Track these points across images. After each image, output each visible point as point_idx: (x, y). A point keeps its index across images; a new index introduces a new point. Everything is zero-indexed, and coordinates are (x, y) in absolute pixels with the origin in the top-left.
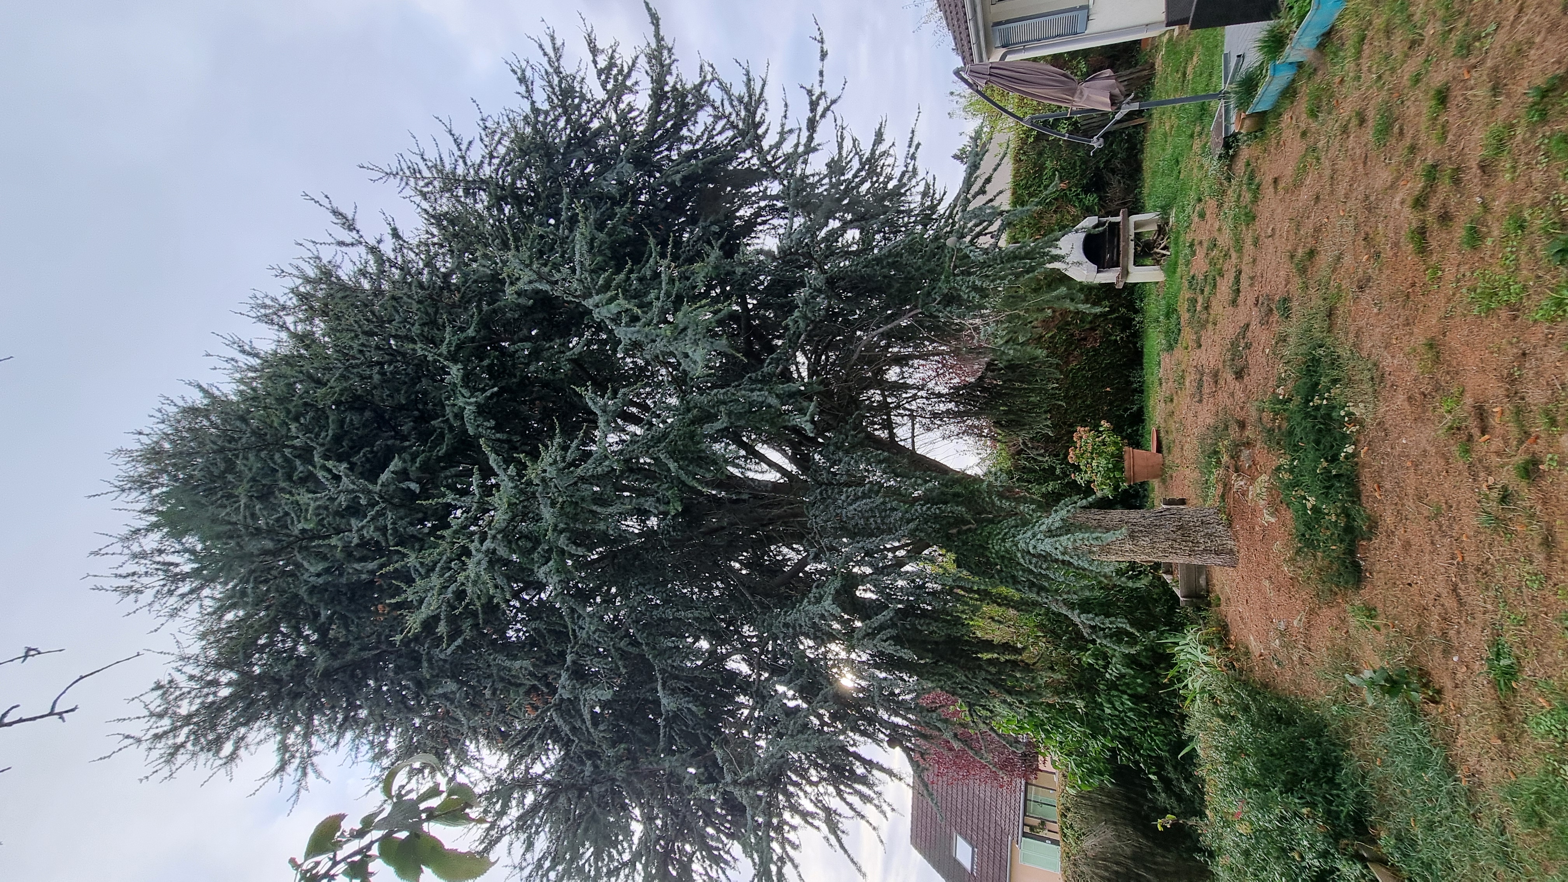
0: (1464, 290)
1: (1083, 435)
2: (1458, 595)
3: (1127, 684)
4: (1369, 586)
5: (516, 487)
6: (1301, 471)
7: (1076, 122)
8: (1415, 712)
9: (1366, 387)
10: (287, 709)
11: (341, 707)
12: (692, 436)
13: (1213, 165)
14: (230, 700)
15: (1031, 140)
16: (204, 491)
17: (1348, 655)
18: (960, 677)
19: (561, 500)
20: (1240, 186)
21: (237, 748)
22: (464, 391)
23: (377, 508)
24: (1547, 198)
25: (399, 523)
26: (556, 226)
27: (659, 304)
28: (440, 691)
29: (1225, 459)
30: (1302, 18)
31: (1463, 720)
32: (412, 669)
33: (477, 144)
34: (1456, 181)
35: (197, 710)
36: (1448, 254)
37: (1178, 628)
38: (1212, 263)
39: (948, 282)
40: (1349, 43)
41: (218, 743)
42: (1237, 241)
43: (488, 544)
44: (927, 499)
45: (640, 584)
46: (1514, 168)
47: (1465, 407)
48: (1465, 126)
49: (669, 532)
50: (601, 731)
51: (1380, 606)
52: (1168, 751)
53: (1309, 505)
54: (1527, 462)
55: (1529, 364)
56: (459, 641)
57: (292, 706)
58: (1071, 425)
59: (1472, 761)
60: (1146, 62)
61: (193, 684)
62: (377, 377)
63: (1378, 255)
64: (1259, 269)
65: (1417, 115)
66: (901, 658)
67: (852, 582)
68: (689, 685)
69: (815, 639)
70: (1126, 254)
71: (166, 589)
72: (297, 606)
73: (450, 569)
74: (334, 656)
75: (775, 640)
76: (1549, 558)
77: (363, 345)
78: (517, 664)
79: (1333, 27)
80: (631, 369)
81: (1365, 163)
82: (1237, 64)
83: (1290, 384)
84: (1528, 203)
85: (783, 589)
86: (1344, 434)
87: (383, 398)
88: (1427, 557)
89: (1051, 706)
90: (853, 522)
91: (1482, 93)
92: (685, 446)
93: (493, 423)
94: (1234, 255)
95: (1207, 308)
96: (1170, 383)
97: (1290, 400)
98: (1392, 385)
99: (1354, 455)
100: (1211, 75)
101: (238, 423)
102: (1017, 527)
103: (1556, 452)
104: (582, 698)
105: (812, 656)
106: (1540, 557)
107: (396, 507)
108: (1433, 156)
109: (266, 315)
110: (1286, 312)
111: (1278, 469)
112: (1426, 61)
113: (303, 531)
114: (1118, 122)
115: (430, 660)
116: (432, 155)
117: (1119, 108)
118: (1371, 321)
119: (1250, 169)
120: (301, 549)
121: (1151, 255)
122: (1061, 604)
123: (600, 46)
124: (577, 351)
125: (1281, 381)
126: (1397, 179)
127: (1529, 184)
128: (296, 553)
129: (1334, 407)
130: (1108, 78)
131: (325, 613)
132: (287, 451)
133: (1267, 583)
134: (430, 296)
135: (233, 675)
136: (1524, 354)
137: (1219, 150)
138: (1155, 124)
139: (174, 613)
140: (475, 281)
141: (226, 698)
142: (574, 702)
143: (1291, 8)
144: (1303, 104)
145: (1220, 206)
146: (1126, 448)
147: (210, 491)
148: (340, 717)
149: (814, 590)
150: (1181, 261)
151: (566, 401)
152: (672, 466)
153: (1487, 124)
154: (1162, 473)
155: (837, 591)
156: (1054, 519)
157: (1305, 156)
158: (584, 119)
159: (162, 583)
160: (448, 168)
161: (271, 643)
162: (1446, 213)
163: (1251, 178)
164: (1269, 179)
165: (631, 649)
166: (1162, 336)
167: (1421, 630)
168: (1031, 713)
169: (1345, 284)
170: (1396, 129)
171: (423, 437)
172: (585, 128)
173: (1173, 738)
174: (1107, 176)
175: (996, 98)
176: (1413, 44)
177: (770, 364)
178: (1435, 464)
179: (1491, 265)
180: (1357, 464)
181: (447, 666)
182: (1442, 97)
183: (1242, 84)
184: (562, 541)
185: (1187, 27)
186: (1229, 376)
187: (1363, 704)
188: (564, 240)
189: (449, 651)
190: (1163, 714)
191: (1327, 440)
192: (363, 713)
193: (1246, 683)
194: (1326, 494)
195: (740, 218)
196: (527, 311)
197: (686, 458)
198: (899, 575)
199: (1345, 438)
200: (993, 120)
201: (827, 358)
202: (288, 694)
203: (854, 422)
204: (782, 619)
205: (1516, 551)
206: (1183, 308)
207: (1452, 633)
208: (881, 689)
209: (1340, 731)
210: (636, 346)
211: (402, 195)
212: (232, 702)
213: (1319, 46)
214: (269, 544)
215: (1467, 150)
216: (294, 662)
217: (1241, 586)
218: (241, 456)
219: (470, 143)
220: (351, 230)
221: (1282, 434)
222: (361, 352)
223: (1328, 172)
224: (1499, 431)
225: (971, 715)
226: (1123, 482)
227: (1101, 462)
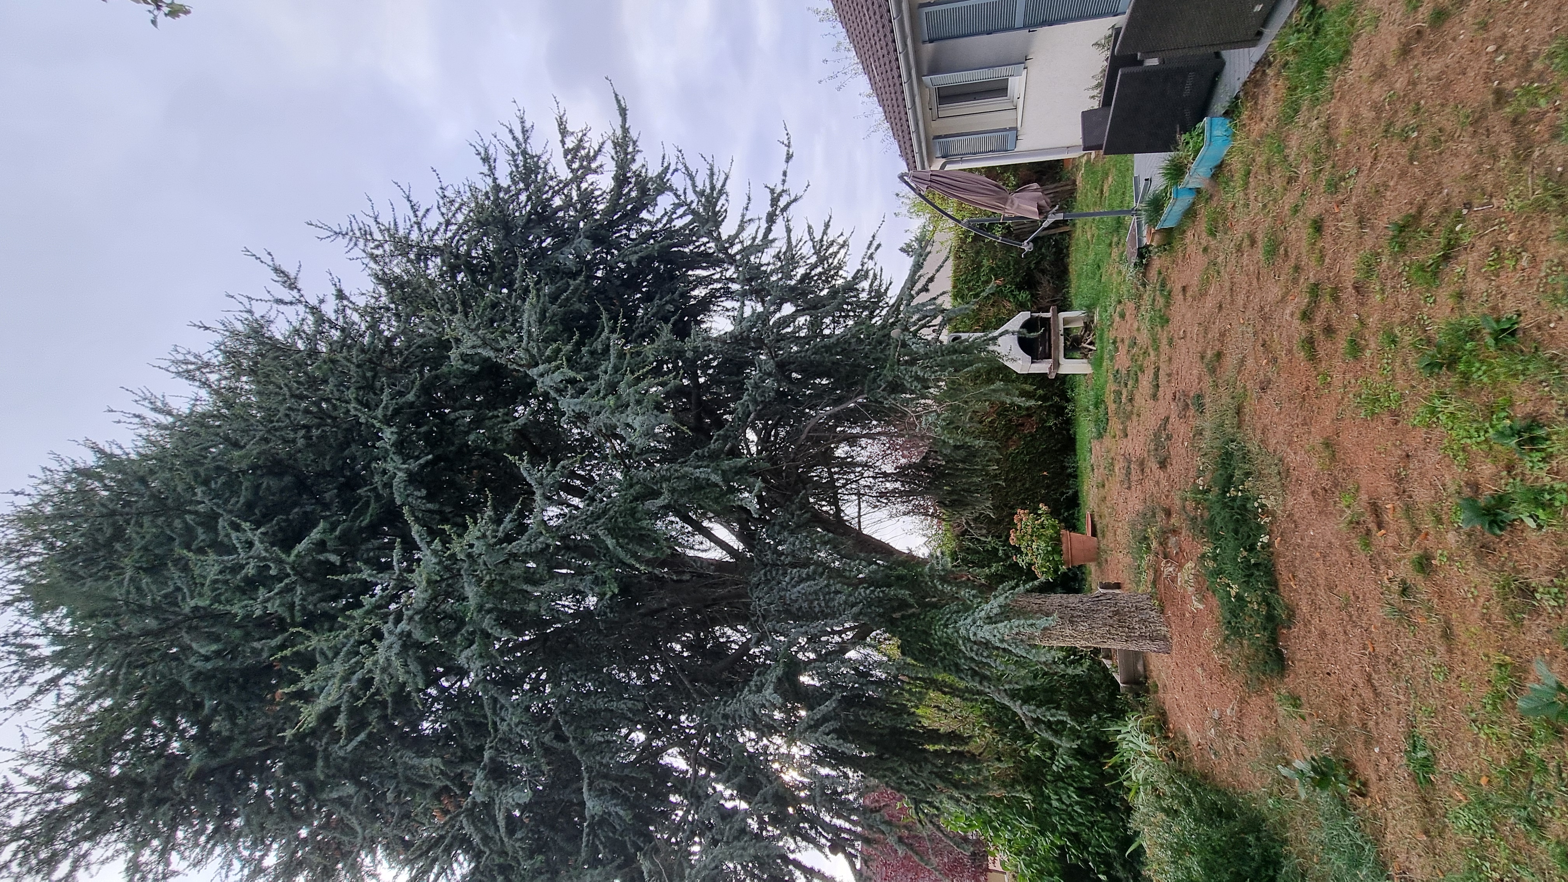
0: (1351, 396)
1: (1023, 518)
2: (1373, 685)
3: (1072, 776)
4: (1292, 675)
5: (439, 563)
6: (1223, 559)
7: (1009, 227)
8: (1345, 806)
9: (1275, 480)
10: (146, 818)
11: (213, 816)
12: (633, 512)
13: (1130, 272)
14: (77, 808)
15: (970, 240)
16: (83, 561)
17: (1278, 745)
18: (905, 771)
19: (488, 578)
20: (1154, 291)
21: (74, 867)
22: (395, 458)
23: (287, 581)
24: (1413, 318)
25: (310, 599)
26: (509, 296)
27: (607, 377)
28: (335, 795)
29: (1154, 545)
30: (1197, 152)
31: (1389, 816)
32: (305, 768)
33: (435, 212)
34: (1336, 299)
35: (32, 820)
36: (1334, 362)
37: (1119, 715)
38: (1134, 359)
39: (893, 370)
40: (1237, 176)
41: (52, 862)
42: (1154, 340)
43: (403, 626)
44: (870, 582)
45: (571, 670)
46: (1383, 291)
47: (1362, 504)
48: (1339, 252)
49: (605, 613)
50: (517, 840)
51: (1303, 694)
52: (1116, 848)
53: (1233, 593)
54: (1421, 557)
55: (1414, 464)
56: (362, 736)
57: (152, 815)
58: (1012, 508)
59: (1402, 857)
60: (1069, 179)
61: (32, 789)
62: (301, 442)
63: (1275, 360)
64: (1174, 367)
65: (1297, 241)
66: (843, 753)
67: (794, 667)
68: (618, 785)
69: (756, 730)
70: (1057, 348)
71: (17, 676)
72: (177, 696)
73: (358, 653)
74: (213, 753)
75: (714, 734)
76: (1450, 651)
77: (290, 409)
78: (427, 762)
79: (1222, 162)
80: (577, 440)
81: (1258, 279)
82: (1146, 186)
83: (1208, 475)
84: (1397, 321)
85: (725, 674)
86: (1258, 524)
87: (306, 461)
88: (1341, 647)
89: (999, 800)
90: (797, 606)
91: (1350, 225)
92: (625, 523)
93: (424, 492)
94: (1152, 353)
95: (1131, 400)
96: (1101, 470)
97: (1208, 491)
98: (1297, 480)
99: (1269, 545)
100: (1124, 193)
101: (137, 485)
102: (958, 612)
103: (1444, 549)
104: (497, 802)
105: (751, 750)
106: (1441, 649)
107: (307, 581)
108: (1314, 275)
109: (188, 371)
110: (1201, 408)
111: (1203, 556)
112: (1303, 195)
113: (196, 608)
114: (1045, 229)
115: (326, 758)
116: (386, 219)
117: (1046, 217)
118: (1275, 419)
119: (1162, 277)
120: (190, 629)
121: (1079, 349)
122: (1003, 694)
123: (570, 128)
124: (521, 422)
125: (1200, 473)
126: (1287, 293)
127: (1397, 305)
128: (183, 634)
129: (1248, 499)
130: (1035, 190)
131: (210, 704)
132: (188, 517)
133: (1199, 670)
134: (370, 361)
135: (84, 778)
136: (1408, 456)
137: (1134, 259)
138: (1078, 232)
139: (22, 705)
140: (420, 346)
141: (71, 805)
142: (488, 806)
143: (1188, 143)
144: (1202, 224)
145: (1138, 308)
146: (1063, 531)
147: (90, 562)
148: (210, 827)
149: (755, 678)
150: (1106, 356)
151: (506, 472)
152: (610, 542)
153: (1357, 251)
154: (1097, 555)
155: (779, 679)
156: (993, 605)
157: (1207, 269)
158: (545, 196)
159: (14, 668)
160: (401, 233)
161: (139, 738)
162: (1329, 326)
163: (1163, 285)
164: (1178, 287)
165: (556, 745)
166: (1092, 425)
167: (1343, 720)
168: (979, 809)
169: (1249, 385)
170: (1282, 251)
171: (346, 506)
172: (546, 204)
173: (1119, 833)
174: (1038, 276)
175: (938, 202)
176: (1290, 181)
177: (716, 440)
178: (1339, 555)
179: (1371, 374)
180: (1272, 553)
181: (346, 765)
182: (1318, 226)
183: (1150, 204)
184: (487, 623)
185: (1102, 152)
186: (1155, 466)
187: (1296, 797)
188: (516, 310)
189: (349, 748)
190: (1109, 808)
191: (1244, 529)
192: (238, 822)
193: (1186, 774)
194: (1247, 583)
195: (695, 297)
196: (473, 378)
197: (624, 537)
198: (842, 663)
199: (1259, 527)
200: (934, 220)
201: (777, 435)
202: (149, 800)
203: (800, 502)
204: (721, 709)
205: (1420, 642)
206: (1109, 398)
207: (1371, 724)
208: (823, 787)
209: (1278, 825)
210: (581, 418)
211: (350, 255)
212: (77, 812)
213: (1213, 176)
214: (151, 623)
215: (1342, 273)
216: (162, 761)
217: (1176, 673)
218: (133, 522)
219: (428, 210)
220: (292, 289)
221: (1204, 523)
222: (287, 415)
223: (1227, 284)
224: (1393, 526)
225: (917, 813)
226: (1062, 564)
227: (1040, 545)
